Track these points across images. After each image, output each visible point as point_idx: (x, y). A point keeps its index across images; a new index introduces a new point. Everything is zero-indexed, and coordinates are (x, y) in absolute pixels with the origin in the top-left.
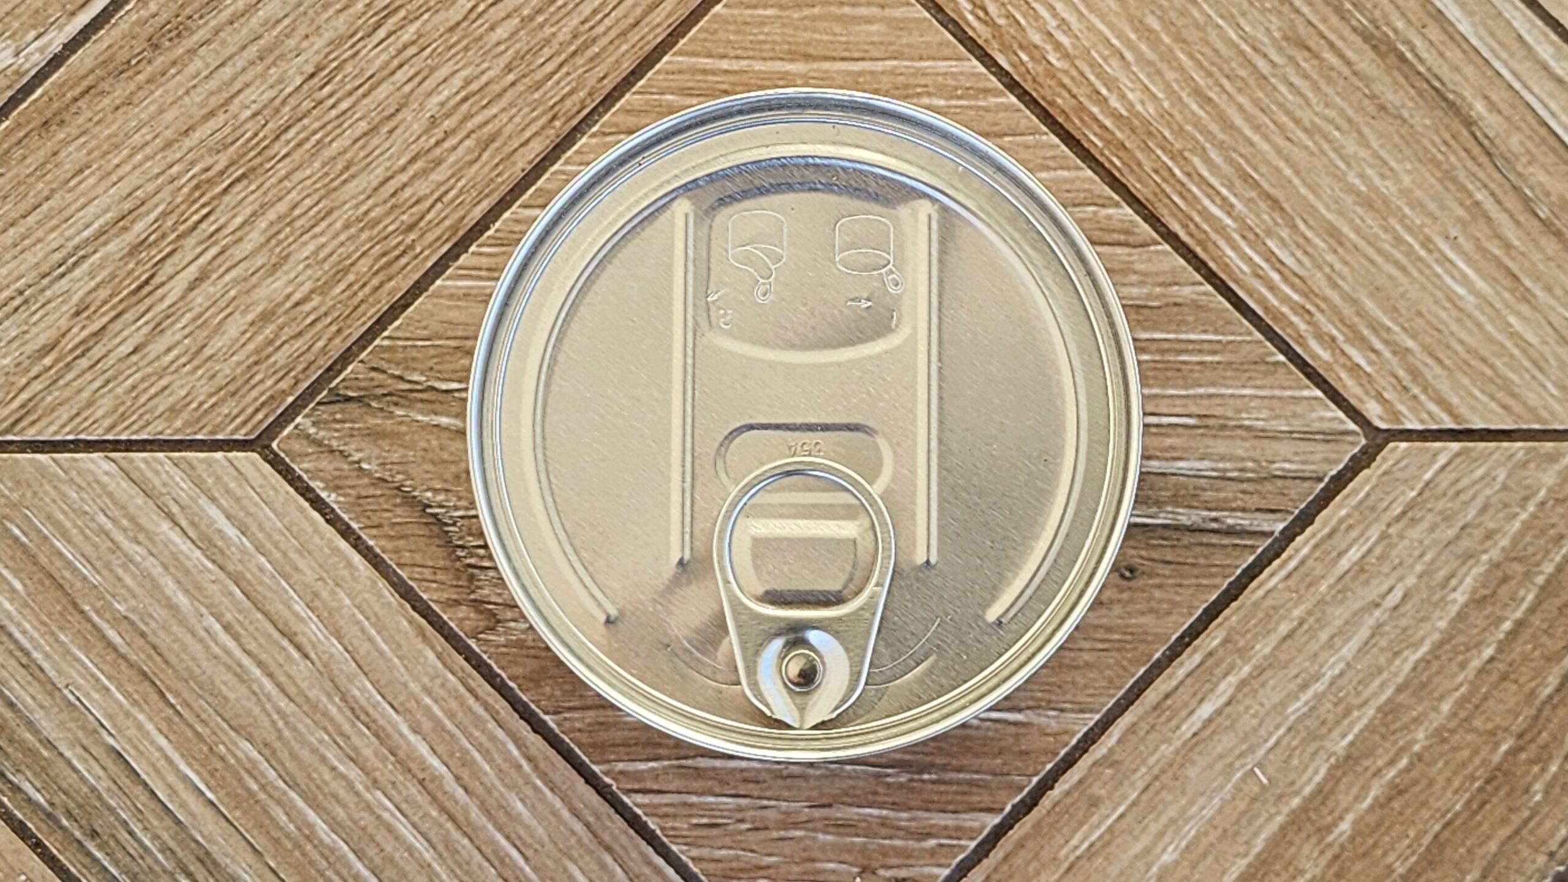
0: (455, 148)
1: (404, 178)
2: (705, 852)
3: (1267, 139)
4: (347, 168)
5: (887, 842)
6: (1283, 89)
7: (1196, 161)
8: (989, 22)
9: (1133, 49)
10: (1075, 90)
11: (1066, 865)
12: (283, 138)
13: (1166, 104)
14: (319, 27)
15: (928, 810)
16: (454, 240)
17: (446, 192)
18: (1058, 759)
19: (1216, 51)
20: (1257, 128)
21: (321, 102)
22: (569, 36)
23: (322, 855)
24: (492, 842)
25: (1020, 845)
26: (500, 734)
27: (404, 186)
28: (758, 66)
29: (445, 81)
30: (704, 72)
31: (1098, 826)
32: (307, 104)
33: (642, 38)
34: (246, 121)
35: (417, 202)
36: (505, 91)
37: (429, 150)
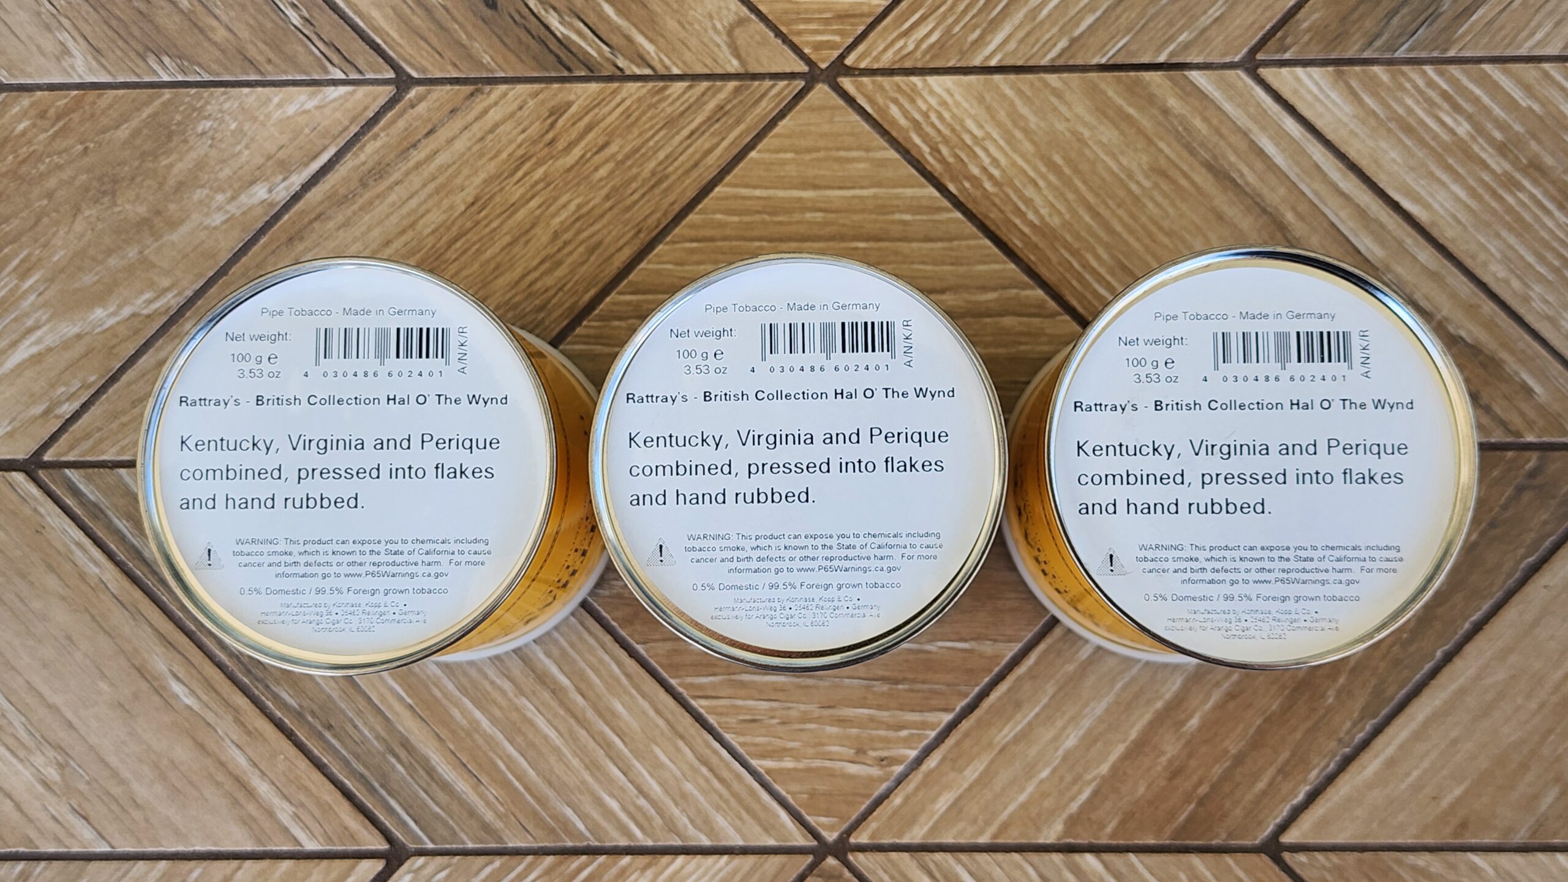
0: (571, 253)
1: (536, 274)
2: (747, 739)
3: (1138, 239)
4: (497, 268)
5: (874, 732)
6: (1150, 205)
7: (1090, 257)
8: (942, 160)
9: (1044, 177)
10: (1003, 208)
11: (998, 748)
12: (453, 248)
13: (1067, 216)
14: (476, 172)
15: (902, 710)
16: (572, 317)
17: (565, 285)
18: (994, 673)
19: (1103, 180)
20: (1132, 232)
21: (478, 223)
22: (649, 175)
23: (486, 741)
24: (602, 733)
25: (966, 735)
26: (607, 658)
27: (537, 280)
28: (781, 193)
29: (564, 206)
30: (744, 198)
31: (1021, 722)
32: (469, 224)
33: (700, 175)
34: (428, 236)
35: (546, 290)
36: (605, 213)
37: (554, 255)
